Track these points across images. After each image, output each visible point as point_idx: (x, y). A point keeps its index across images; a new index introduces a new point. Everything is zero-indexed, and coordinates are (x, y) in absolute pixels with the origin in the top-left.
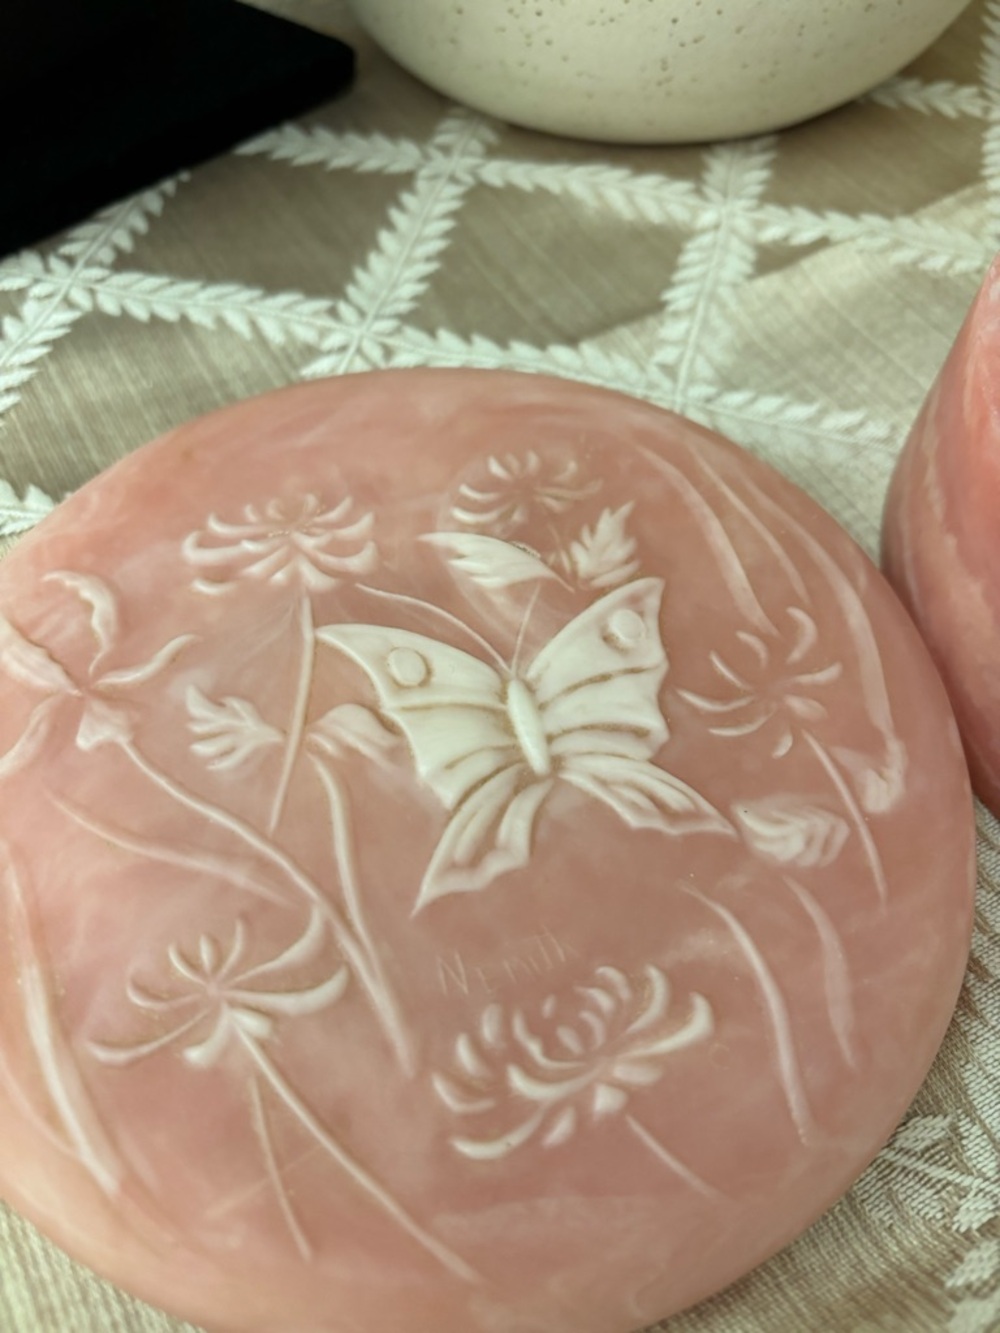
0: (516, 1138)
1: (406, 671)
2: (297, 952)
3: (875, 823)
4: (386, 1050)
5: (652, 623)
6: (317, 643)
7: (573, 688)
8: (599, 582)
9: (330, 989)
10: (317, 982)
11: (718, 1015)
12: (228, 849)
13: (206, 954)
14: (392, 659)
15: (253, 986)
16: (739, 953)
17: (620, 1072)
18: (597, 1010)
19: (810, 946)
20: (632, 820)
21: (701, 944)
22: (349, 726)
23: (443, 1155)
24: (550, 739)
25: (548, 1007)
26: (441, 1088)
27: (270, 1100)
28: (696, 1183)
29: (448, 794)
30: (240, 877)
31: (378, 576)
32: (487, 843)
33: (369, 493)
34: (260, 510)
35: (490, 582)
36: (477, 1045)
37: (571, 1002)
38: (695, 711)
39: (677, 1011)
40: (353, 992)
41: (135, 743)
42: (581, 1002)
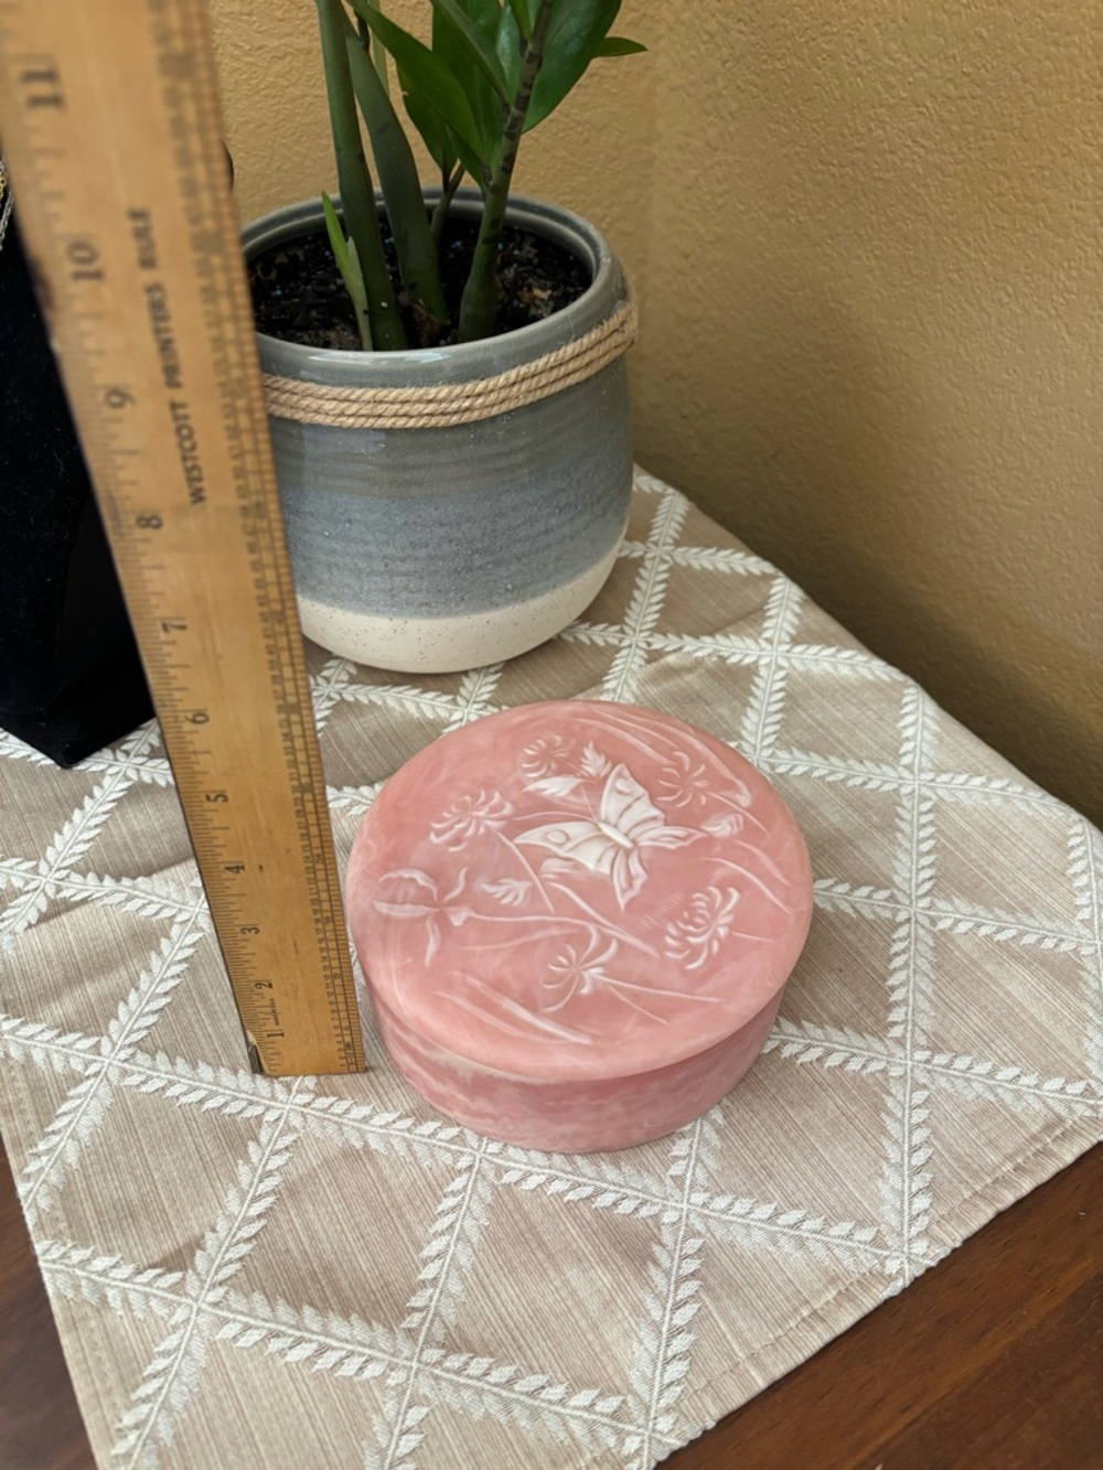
0: (704, 955)
1: (559, 838)
2: (594, 942)
3: (749, 810)
4: (645, 955)
5: (632, 780)
6: (517, 846)
7: (621, 815)
8: (602, 774)
9: (614, 947)
10: (608, 947)
11: (739, 891)
12: (543, 925)
13: (563, 960)
14: (549, 837)
15: (587, 961)
16: (733, 870)
17: (721, 921)
18: (701, 908)
19: (753, 857)
20: (672, 847)
21: (719, 873)
22: (552, 866)
23: (686, 973)
24: (626, 835)
25: (686, 915)
26: (670, 954)
27: (620, 989)
28: (765, 940)
29: (605, 869)
30: (555, 932)
31: (518, 812)
32: (630, 878)
33: (489, 785)
34: (449, 812)
35: (563, 794)
36: (672, 937)
37: (693, 911)
38: (667, 802)
39: (726, 897)
40: (621, 944)
41: (477, 913)
42: (694, 909)
